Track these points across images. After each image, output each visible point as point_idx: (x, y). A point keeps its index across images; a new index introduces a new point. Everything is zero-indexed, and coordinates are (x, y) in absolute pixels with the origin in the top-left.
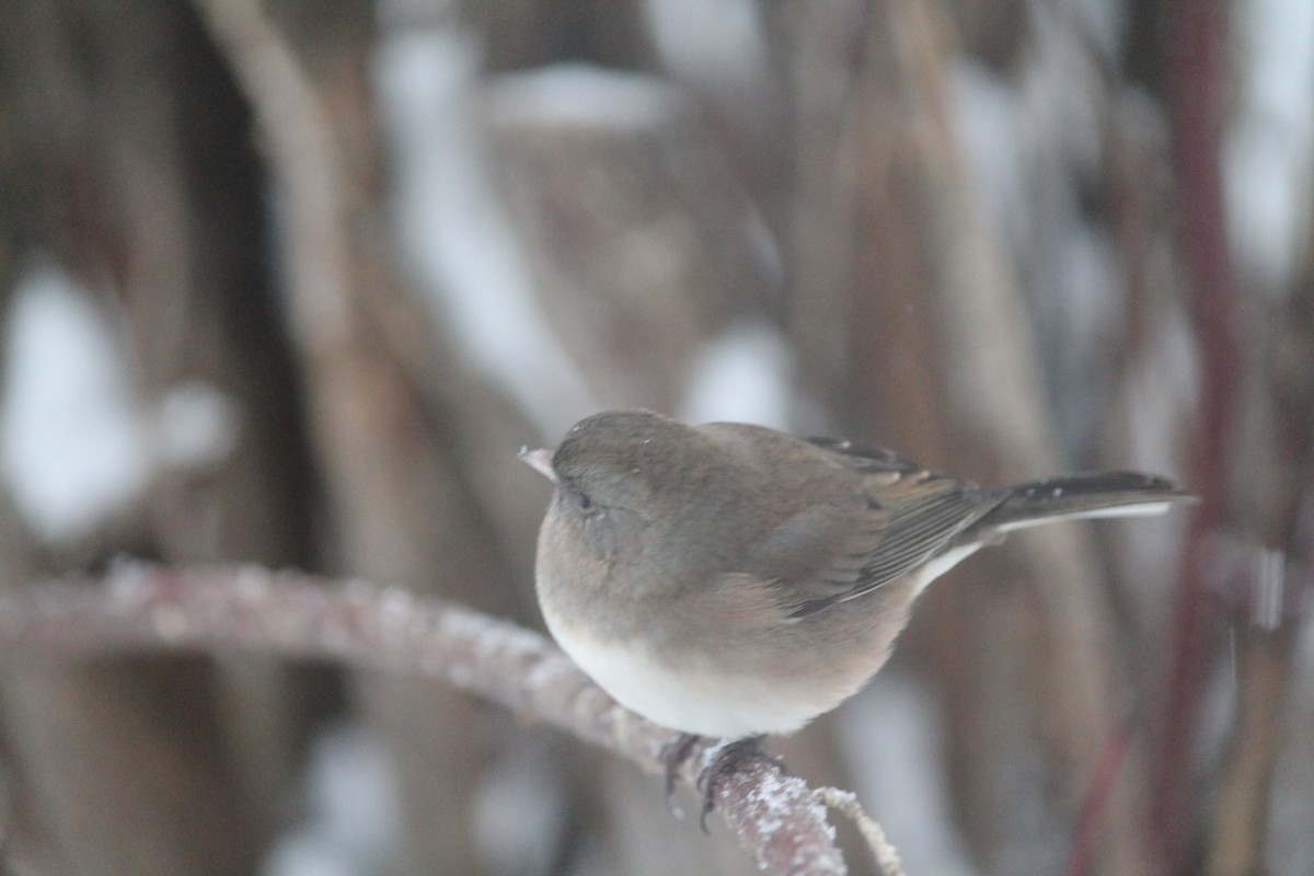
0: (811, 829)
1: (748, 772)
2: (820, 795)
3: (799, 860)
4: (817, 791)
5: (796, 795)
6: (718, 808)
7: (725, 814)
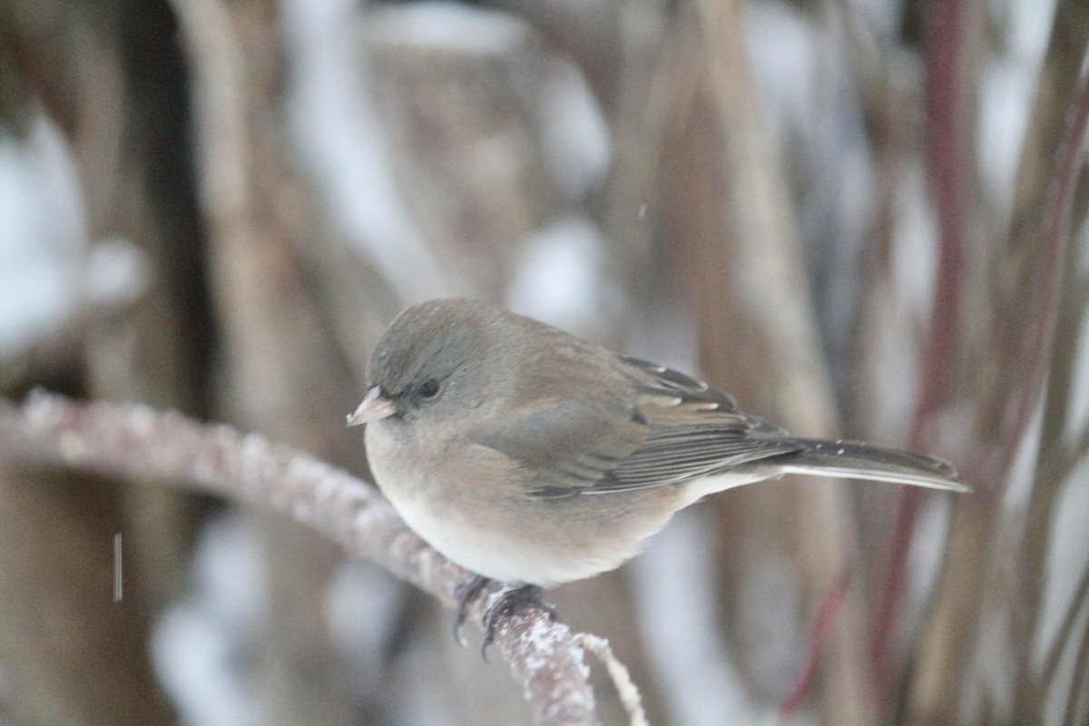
0: (569, 669)
1: (523, 615)
2: (579, 639)
3: (556, 694)
4: (577, 636)
5: (560, 638)
6: (497, 643)
7: (501, 648)
